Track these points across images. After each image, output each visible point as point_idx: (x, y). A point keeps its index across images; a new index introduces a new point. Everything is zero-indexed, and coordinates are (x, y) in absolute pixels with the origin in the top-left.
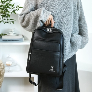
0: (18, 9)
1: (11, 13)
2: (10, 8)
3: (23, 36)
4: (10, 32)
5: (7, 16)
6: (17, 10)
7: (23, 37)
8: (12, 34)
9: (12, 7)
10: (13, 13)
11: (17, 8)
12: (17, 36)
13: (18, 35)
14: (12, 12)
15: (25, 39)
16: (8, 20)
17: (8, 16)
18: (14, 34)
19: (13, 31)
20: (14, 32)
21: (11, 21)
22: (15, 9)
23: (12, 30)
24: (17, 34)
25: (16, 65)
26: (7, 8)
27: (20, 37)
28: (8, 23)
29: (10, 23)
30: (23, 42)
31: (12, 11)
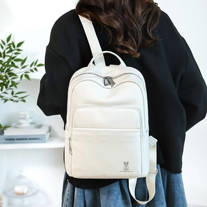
1: (19, 79)
2: (17, 67)
4: (21, 121)
5: (11, 86)
7: (50, 131)
9: (22, 64)
10: (24, 77)
12: (37, 130)
13: (40, 127)
14: (22, 76)
15: (50, 136)
16: (13, 93)
17: (14, 84)
18: (32, 123)
19: (28, 117)
20: (30, 121)
21: (20, 96)
22: (28, 69)
23: (25, 115)
24: (38, 124)
26: (11, 68)
27: (43, 131)
28: (12, 100)
29: (17, 101)
31: (21, 74)
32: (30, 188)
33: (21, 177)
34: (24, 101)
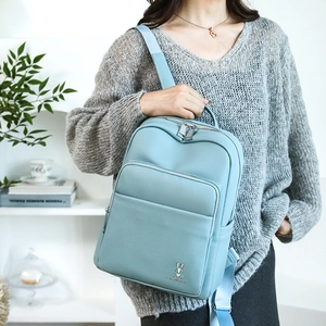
0: (61, 97)
1: (36, 110)
2: (33, 93)
3: (75, 184)
4: (34, 174)
5: (23, 121)
6: (56, 99)
7: (76, 189)
8: (41, 178)
9: (41, 88)
11: (58, 93)
12: (58, 187)
13: (62, 183)
15: (77, 198)
16: (26, 132)
17: (28, 118)
18: (50, 178)
19: (45, 167)
20: (48, 174)
21: (37, 136)
22: (49, 95)
23: (42, 165)
24: (59, 179)
25: (55, 280)
26: (24, 94)
27: (67, 190)
28: (25, 142)
29: (33, 144)
30: (69, 206)
31: (40, 103)
32: (44, 274)
33: (31, 257)
34: (44, 144)
